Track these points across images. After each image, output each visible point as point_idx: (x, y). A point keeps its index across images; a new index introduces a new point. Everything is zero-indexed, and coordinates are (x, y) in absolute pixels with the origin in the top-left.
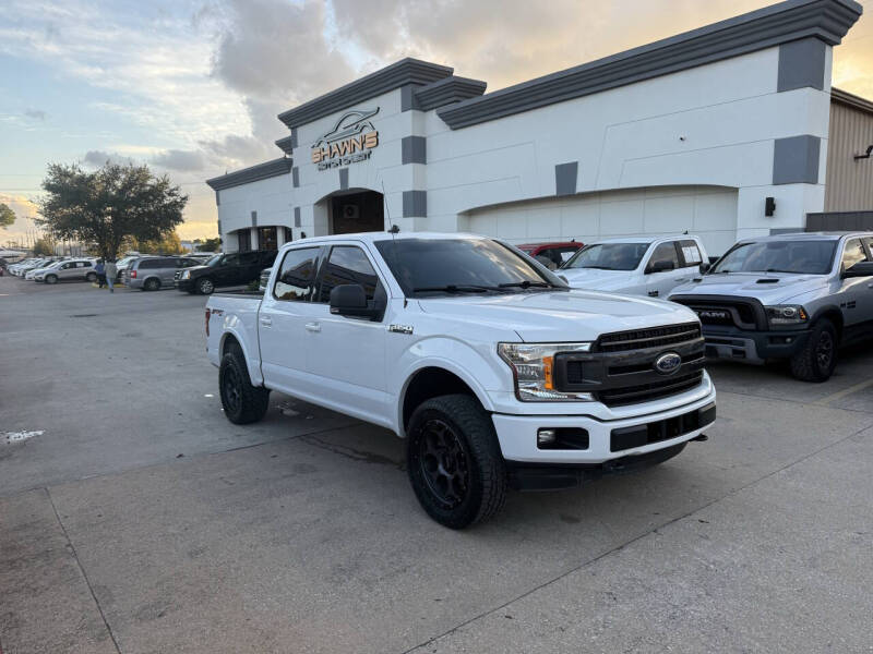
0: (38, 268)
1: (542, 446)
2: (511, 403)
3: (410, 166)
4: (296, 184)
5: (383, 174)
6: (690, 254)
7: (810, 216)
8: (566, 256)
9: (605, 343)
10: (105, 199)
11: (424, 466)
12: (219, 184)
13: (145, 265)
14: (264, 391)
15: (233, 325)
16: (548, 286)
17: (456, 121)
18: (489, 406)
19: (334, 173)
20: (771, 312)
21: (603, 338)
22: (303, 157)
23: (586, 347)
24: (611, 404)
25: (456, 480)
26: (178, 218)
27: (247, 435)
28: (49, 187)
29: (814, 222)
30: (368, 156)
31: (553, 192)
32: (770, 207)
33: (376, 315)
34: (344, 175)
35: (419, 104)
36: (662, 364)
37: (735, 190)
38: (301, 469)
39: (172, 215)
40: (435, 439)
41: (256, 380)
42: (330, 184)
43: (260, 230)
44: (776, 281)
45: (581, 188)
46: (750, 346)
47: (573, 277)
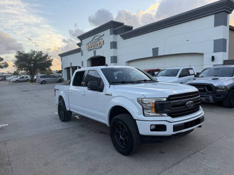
0: (14, 78)
1: (152, 130)
2: (142, 117)
3: (112, 49)
4: (82, 55)
5: (105, 52)
6: (191, 72)
7: (224, 61)
8: (156, 73)
9: (171, 98)
10: (31, 60)
11: (116, 136)
12: (62, 55)
13: (42, 77)
14: (70, 112)
15: (62, 93)
16: (152, 81)
17: (125, 37)
18: (135, 118)
19: (92, 52)
20: (217, 88)
21: (170, 96)
22: (84, 48)
23: (165, 99)
24: (173, 117)
25: (126, 140)
26: (51, 65)
27: (65, 125)
28: (16, 57)
29: (226, 62)
30: (101, 47)
31: (152, 56)
32: (213, 59)
33: (101, 90)
34: (95, 52)
35: (115, 33)
36: (188, 104)
37: (203, 54)
38: (80, 136)
39: (49, 64)
40: (118, 128)
41: (68, 109)
42: (91, 55)
43: (73, 67)
44: (218, 79)
45: (159, 54)
46: (211, 98)
47: (159, 78)
